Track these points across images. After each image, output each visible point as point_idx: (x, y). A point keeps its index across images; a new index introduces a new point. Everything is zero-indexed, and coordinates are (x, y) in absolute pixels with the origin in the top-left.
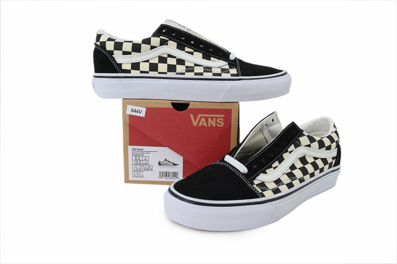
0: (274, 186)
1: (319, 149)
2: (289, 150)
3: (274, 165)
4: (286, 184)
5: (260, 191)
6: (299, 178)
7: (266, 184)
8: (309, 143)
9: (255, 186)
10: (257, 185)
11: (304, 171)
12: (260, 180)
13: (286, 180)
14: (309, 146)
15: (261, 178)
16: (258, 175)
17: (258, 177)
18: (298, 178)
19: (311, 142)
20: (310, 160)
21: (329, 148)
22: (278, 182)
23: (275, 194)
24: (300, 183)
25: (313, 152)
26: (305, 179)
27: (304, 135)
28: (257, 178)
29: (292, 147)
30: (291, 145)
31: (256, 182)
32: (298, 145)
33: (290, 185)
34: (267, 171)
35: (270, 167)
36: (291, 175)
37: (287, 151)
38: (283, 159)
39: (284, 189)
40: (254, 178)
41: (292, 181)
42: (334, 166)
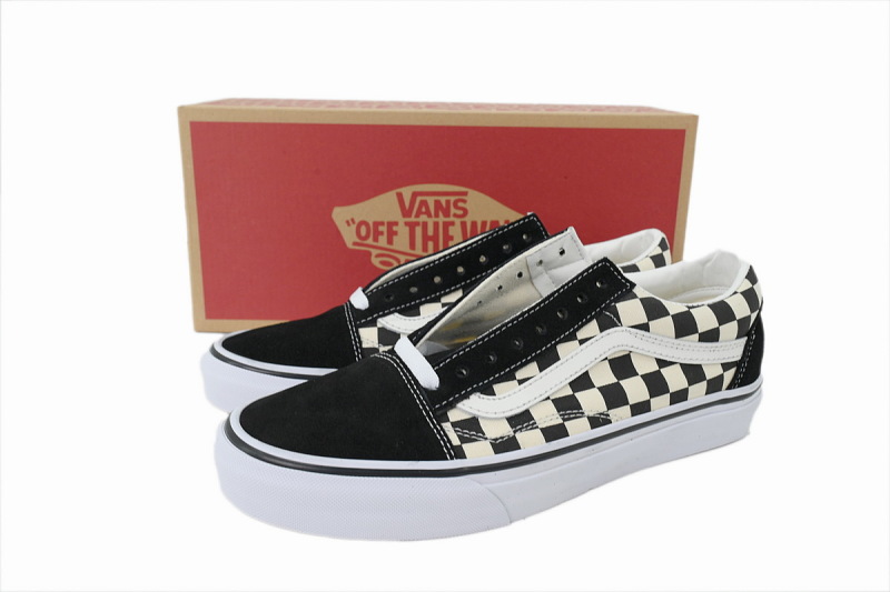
0: (505, 430)
1: (677, 336)
2: (581, 335)
3: (520, 375)
4: (542, 430)
5: (456, 441)
6: (591, 414)
7: (482, 424)
8: (643, 319)
9: (447, 426)
10: (454, 425)
11: (614, 396)
12: (466, 412)
13: (547, 416)
14: (645, 327)
15: (473, 405)
16: (466, 396)
17: (465, 402)
18: (586, 414)
19: (651, 318)
20: (644, 366)
21: (711, 336)
22: (522, 420)
23: (496, 453)
24: (592, 428)
25: (653, 346)
26: (611, 417)
27: (635, 296)
28: (459, 405)
29: (592, 328)
30: (588, 321)
31: (455, 415)
32: (609, 322)
33: (553, 433)
34: (496, 387)
35: (510, 377)
36: (567, 406)
37: (572, 337)
38: (557, 358)
39: (531, 442)
40: (452, 405)
41: (564, 420)
42: (729, 388)
